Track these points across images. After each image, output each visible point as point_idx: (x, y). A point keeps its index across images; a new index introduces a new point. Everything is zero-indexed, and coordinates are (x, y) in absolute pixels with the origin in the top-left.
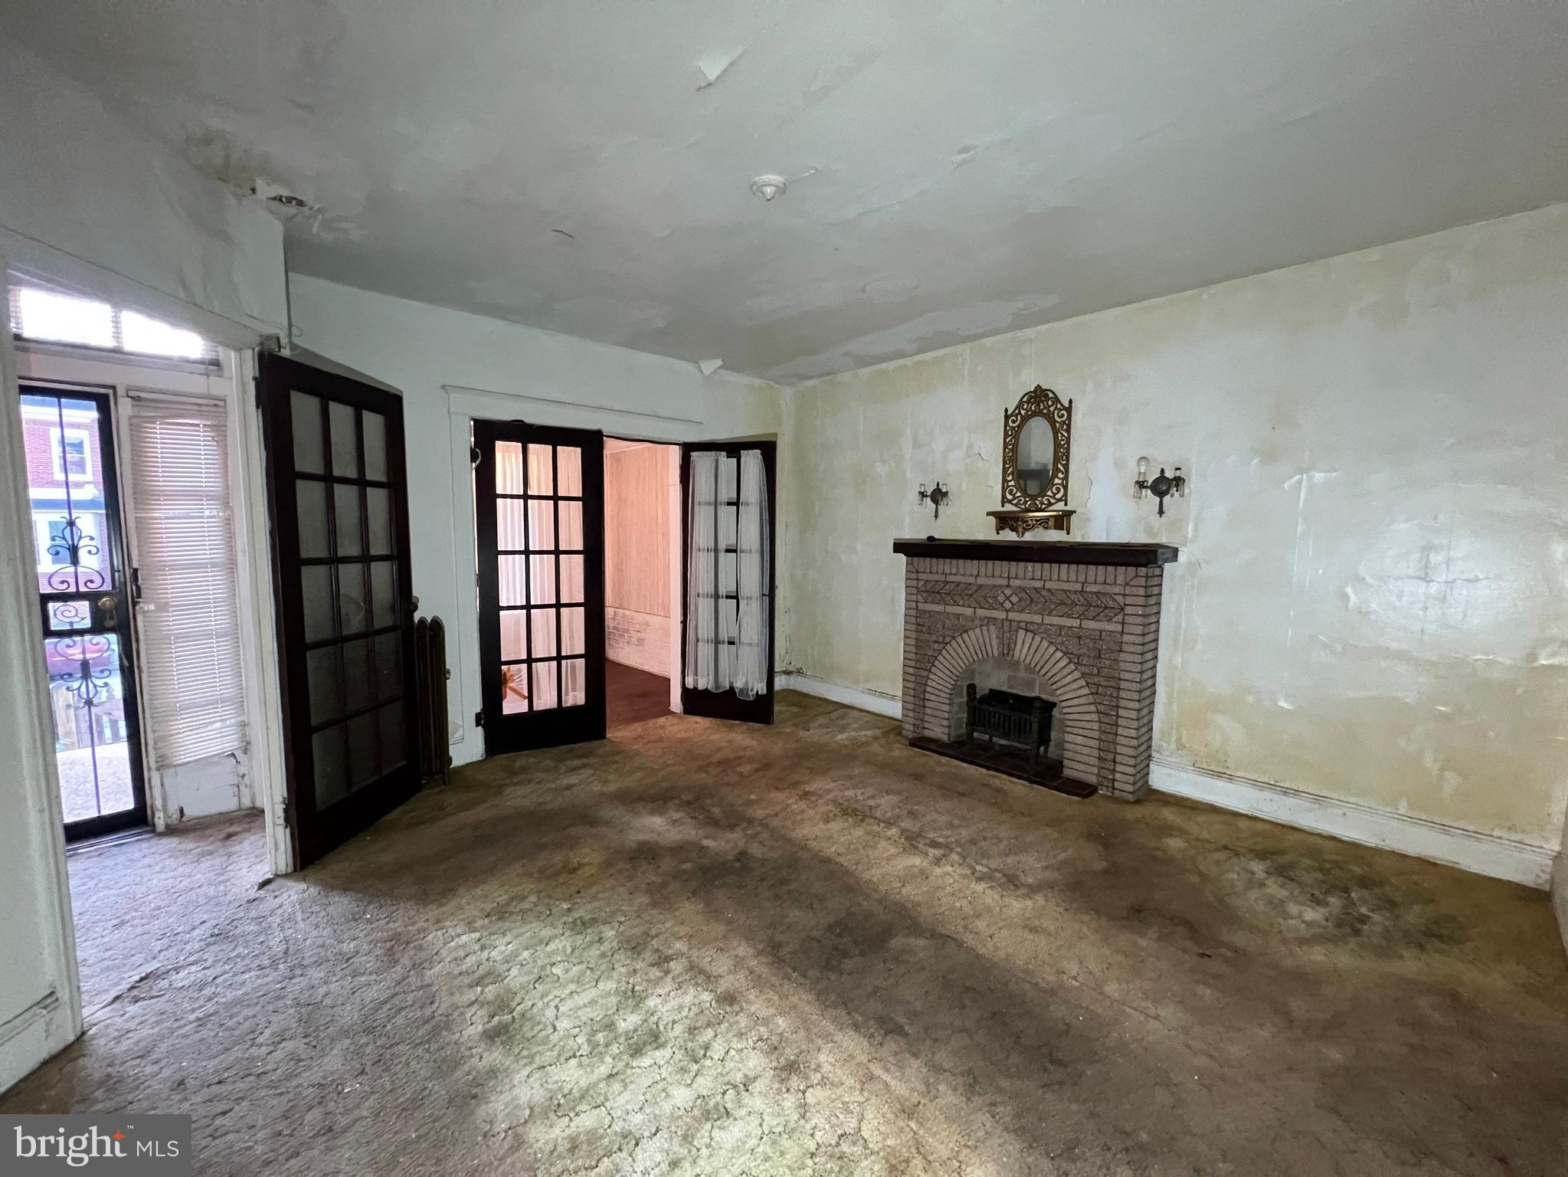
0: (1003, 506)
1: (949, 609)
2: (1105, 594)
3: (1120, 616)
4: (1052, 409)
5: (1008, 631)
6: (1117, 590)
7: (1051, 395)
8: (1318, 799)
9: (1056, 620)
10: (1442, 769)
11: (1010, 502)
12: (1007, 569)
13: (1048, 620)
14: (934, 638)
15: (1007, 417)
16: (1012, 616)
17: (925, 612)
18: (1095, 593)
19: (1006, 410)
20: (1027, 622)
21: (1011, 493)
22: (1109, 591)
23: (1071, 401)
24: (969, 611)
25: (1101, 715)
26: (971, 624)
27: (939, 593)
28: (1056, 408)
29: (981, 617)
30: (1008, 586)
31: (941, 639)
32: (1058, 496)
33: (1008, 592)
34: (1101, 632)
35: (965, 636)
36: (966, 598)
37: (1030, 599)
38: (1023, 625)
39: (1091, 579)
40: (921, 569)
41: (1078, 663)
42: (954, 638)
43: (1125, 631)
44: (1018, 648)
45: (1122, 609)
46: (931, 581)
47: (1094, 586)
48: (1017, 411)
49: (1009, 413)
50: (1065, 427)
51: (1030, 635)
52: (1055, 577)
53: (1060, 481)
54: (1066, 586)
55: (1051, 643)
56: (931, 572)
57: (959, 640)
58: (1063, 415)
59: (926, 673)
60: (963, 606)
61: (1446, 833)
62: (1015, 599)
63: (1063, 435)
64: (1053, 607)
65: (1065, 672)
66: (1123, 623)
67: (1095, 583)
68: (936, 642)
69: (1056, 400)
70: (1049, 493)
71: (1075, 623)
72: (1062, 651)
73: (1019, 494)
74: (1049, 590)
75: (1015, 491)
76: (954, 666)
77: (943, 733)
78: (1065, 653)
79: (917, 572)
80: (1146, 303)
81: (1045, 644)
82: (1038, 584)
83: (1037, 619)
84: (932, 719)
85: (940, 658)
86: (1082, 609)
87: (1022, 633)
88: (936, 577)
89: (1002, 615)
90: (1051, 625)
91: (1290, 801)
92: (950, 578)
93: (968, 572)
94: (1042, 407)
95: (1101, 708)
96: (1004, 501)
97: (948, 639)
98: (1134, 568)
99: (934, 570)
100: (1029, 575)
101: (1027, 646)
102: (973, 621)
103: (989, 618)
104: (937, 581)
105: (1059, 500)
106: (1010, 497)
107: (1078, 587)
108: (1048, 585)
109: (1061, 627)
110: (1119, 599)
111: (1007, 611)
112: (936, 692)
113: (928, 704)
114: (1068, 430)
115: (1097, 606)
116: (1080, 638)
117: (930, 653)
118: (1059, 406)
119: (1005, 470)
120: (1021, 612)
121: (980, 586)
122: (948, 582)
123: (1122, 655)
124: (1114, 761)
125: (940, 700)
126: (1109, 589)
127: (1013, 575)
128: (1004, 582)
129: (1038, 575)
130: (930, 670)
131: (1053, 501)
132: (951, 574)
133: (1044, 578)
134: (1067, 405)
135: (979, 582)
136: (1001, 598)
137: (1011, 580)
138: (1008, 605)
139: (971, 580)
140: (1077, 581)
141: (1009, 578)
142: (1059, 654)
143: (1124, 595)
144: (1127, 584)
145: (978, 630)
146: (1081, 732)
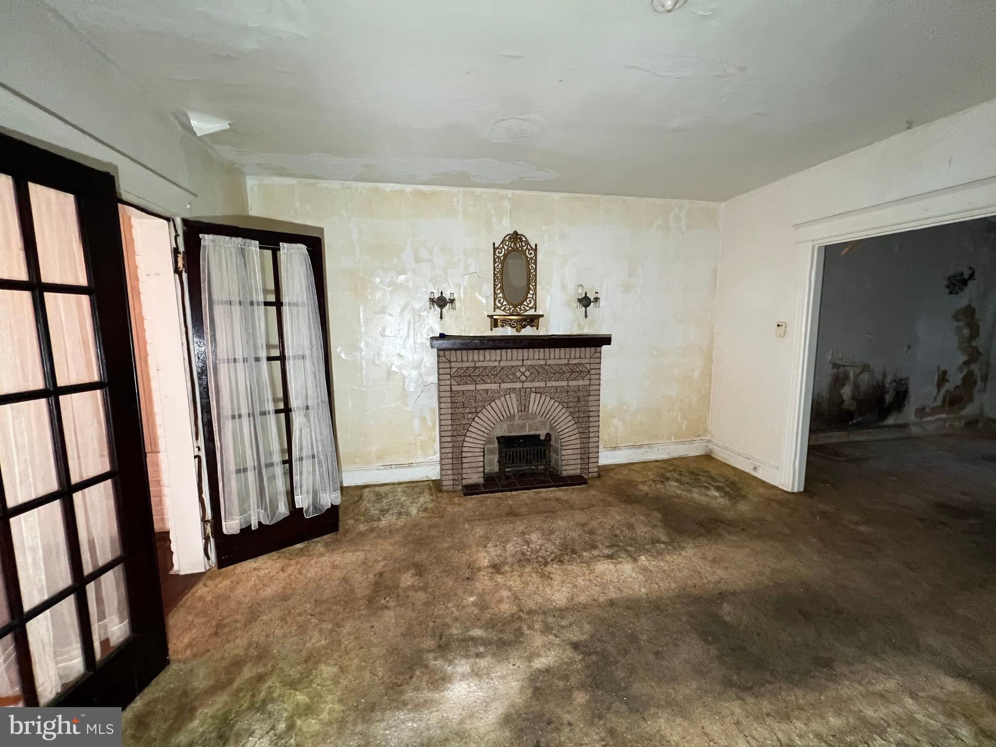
0: (494, 311)
1: (479, 387)
2: (580, 364)
3: (589, 376)
4: (525, 248)
5: (523, 396)
6: (587, 361)
7: (524, 239)
8: (649, 446)
9: (554, 384)
10: (683, 420)
11: (499, 308)
12: (521, 354)
13: (549, 384)
14: (467, 411)
15: (495, 249)
16: (526, 385)
17: (458, 392)
18: (575, 364)
19: (494, 244)
20: (536, 388)
21: (499, 301)
22: (582, 362)
23: (536, 245)
24: (495, 386)
25: (581, 434)
26: (498, 395)
27: (470, 376)
28: (527, 248)
29: (504, 389)
30: (523, 365)
31: (474, 410)
32: (531, 305)
33: (523, 369)
34: (579, 386)
35: (493, 404)
36: (492, 377)
37: (538, 372)
38: (534, 390)
39: (573, 356)
40: (453, 359)
41: (568, 407)
42: (484, 407)
43: (591, 384)
44: (531, 405)
45: (589, 372)
46: (462, 368)
47: (574, 360)
48: (501, 246)
49: (496, 246)
50: (533, 261)
51: (538, 395)
52: (552, 356)
53: (531, 296)
54: (559, 362)
55: (551, 398)
56: (462, 361)
57: (488, 408)
58: (531, 254)
59: (462, 438)
60: (491, 383)
61: (685, 444)
62: (527, 374)
63: (532, 266)
64: (552, 375)
65: (560, 414)
66: (590, 380)
67: (575, 358)
68: (470, 413)
69: (527, 243)
70: (525, 303)
71: (565, 383)
72: (558, 402)
73: (505, 303)
74: (550, 365)
75: (502, 300)
76: (486, 428)
77: (479, 478)
78: (560, 403)
79: (450, 362)
80: (574, 195)
81: (548, 399)
82: (542, 362)
83: (542, 384)
84: (469, 471)
85: (474, 424)
86: (569, 374)
87: (533, 395)
88: (467, 365)
89: (518, 385)
90: (551, 387)
91: (641, 450)
92: (478, 364)
93: (493, 358)
94: (518, 246)
95: (581, 430)
96: (496, 308)
97: (479, 409)
98: (594, 348)
99: (465, 359)
100: (536, 357)
101: (537, 402)
102: (499, 392)
103: (510, 389)
104: (468, 368)
105: (531, 308)
106: (500, 305)
107: (566, 361)
108: (549, 362)
109: (556, 387)
110: (588, 366)
111: (523, 382)
112: (471, 450)
113: (465, 460)
114: (535, 263)
115: (577, 372)
116: (568, 392)
117: (466, 421)
118: (529, 247)
119: (495, 286)
120: (532, 381)
121: (503, 368)
122: (477, 367)
123: (590, 397)
124: (589, 458)
125: (476, 454)
126: (583, 361)
127: (526, 358)
128: (520, 363)
129: (542, 356)
130: (465, 435)
131: (527, 308)
132: (479, 361)
133: (546, 358)
134: (534, 248)
135: (502, 364)
136: (518, 374)
137: (525, 362)
138: (523, 378)
139: (496, 364)
140: (565, 358)
141: (523, 360)
142: (557, 404)
143: (590, 364)
144: (591, 357)
145: (503, 398)
146: (571, 447)
